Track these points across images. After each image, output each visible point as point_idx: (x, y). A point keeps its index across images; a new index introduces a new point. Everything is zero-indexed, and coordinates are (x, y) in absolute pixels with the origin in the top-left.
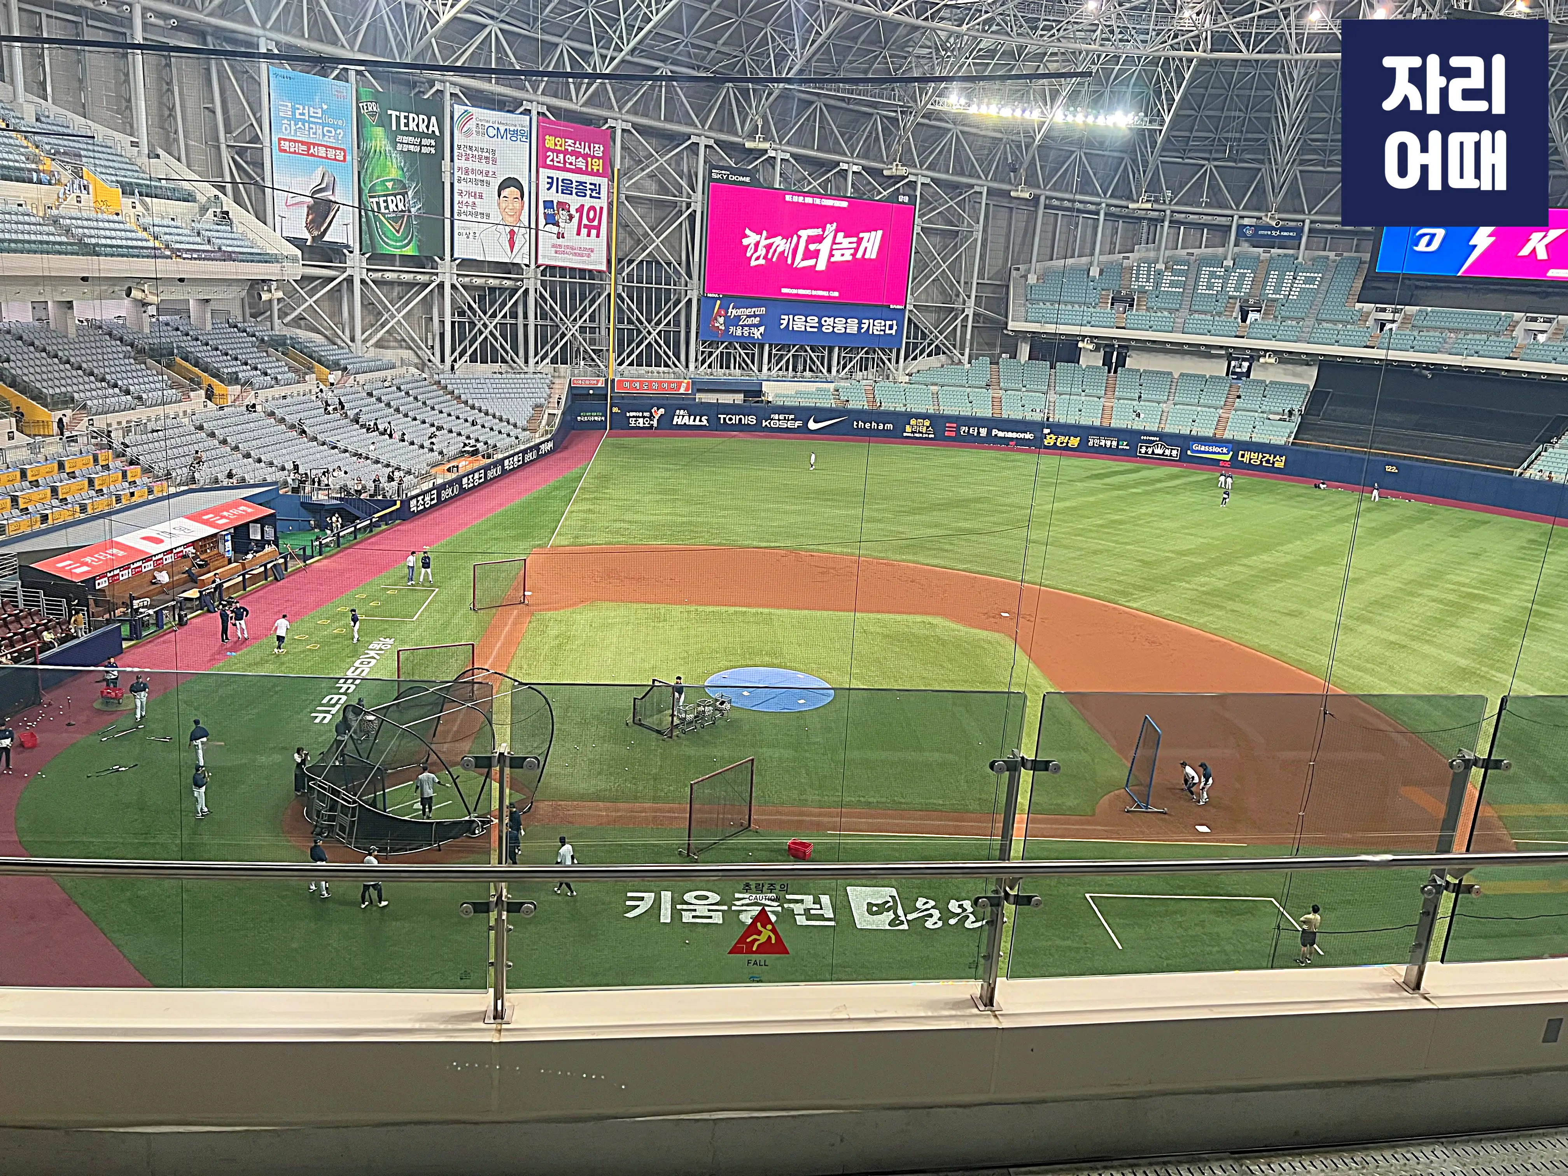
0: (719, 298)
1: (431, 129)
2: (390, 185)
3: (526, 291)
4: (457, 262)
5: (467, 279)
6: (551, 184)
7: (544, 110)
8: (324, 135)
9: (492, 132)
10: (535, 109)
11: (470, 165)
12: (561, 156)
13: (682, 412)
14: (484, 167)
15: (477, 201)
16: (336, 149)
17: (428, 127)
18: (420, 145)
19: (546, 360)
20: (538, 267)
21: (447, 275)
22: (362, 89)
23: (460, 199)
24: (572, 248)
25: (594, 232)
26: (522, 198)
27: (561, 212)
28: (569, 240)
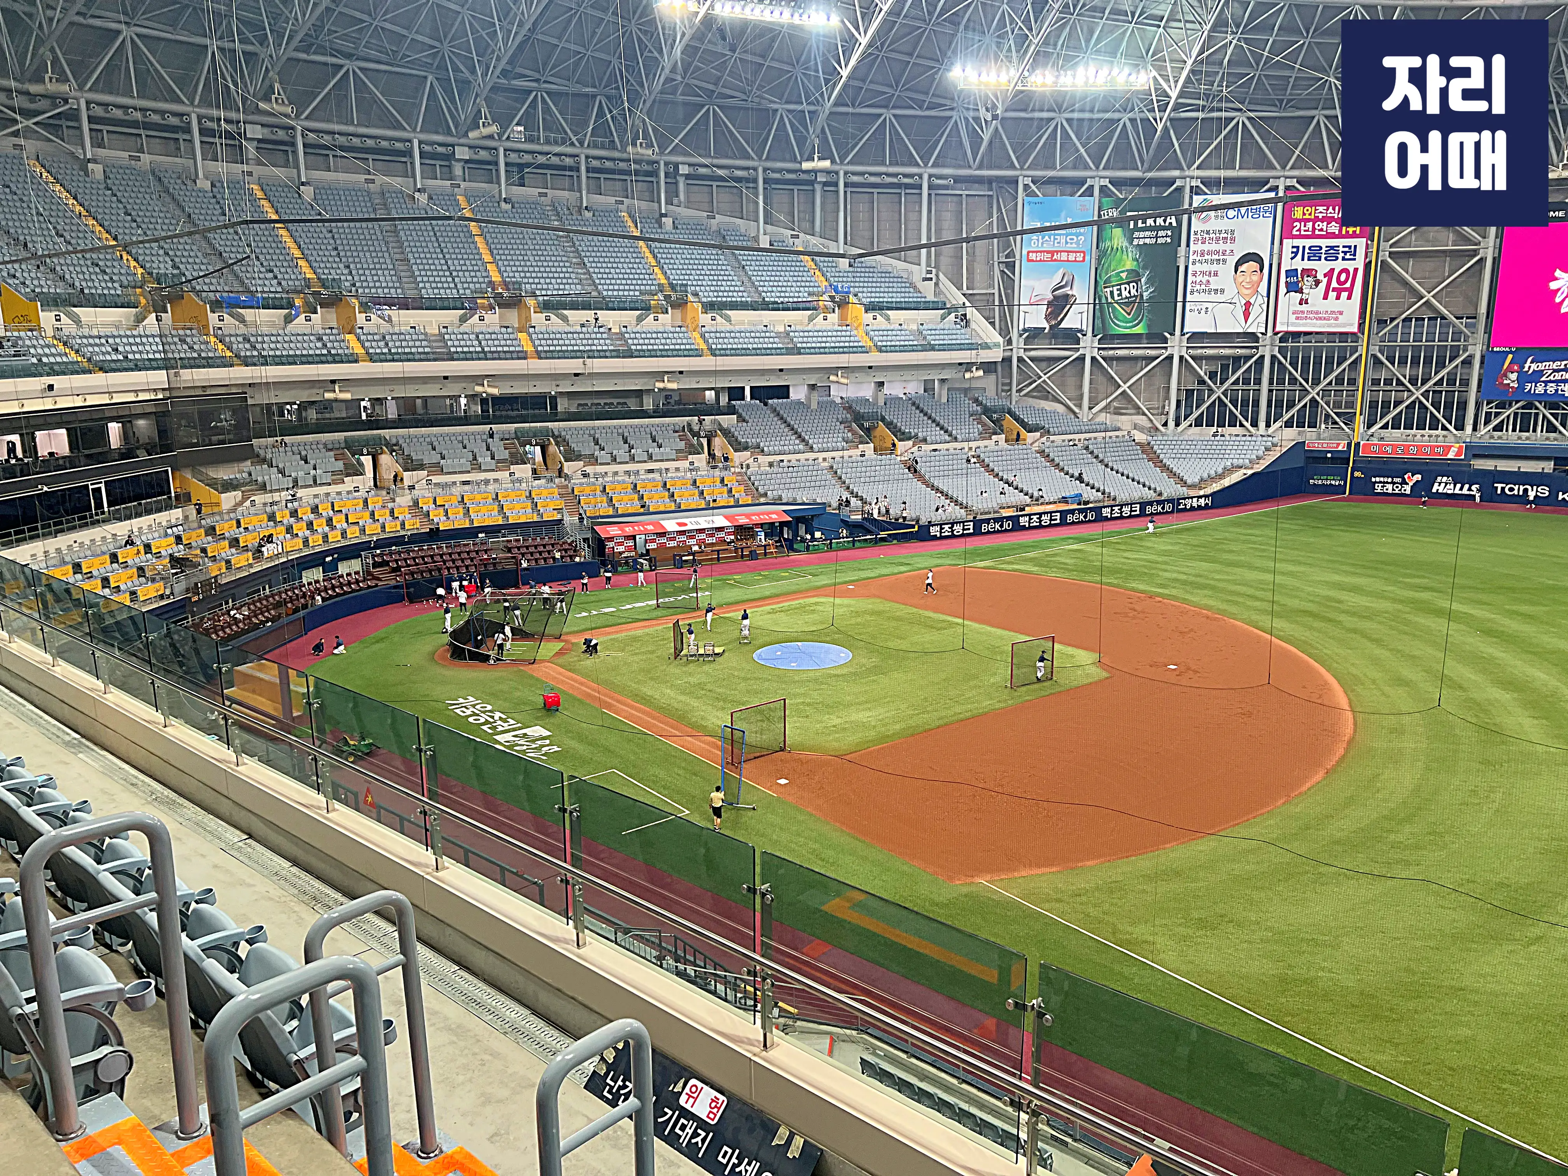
0: (1511, 352)
1: (1168, 221)
2: (1124, 275)
3: (1262, 357)
4: (1187, 336)
5: (1199, 351)
6: (1296, 253)
7: (1294, 182)
8: (1067, 243)
9: (1231, 214)
10: (1282, 184)
11: (1206, 247)
12: (1310, 225)
13: (1445, 479)
14: (1221, 246)
15: (1212, 279)
16: (1076, 252)
17: (1165, 221)
18: (1157, 237)
19: (1278, 424)
20: (1276, 334)
21: (1176, 348)
22: (1104, 200)
23: (1194, 279)
24: (1317, 313)
25: (1344, 295)
26: (1261, 270)
27: (1306, 279)
28: (1313, 305)
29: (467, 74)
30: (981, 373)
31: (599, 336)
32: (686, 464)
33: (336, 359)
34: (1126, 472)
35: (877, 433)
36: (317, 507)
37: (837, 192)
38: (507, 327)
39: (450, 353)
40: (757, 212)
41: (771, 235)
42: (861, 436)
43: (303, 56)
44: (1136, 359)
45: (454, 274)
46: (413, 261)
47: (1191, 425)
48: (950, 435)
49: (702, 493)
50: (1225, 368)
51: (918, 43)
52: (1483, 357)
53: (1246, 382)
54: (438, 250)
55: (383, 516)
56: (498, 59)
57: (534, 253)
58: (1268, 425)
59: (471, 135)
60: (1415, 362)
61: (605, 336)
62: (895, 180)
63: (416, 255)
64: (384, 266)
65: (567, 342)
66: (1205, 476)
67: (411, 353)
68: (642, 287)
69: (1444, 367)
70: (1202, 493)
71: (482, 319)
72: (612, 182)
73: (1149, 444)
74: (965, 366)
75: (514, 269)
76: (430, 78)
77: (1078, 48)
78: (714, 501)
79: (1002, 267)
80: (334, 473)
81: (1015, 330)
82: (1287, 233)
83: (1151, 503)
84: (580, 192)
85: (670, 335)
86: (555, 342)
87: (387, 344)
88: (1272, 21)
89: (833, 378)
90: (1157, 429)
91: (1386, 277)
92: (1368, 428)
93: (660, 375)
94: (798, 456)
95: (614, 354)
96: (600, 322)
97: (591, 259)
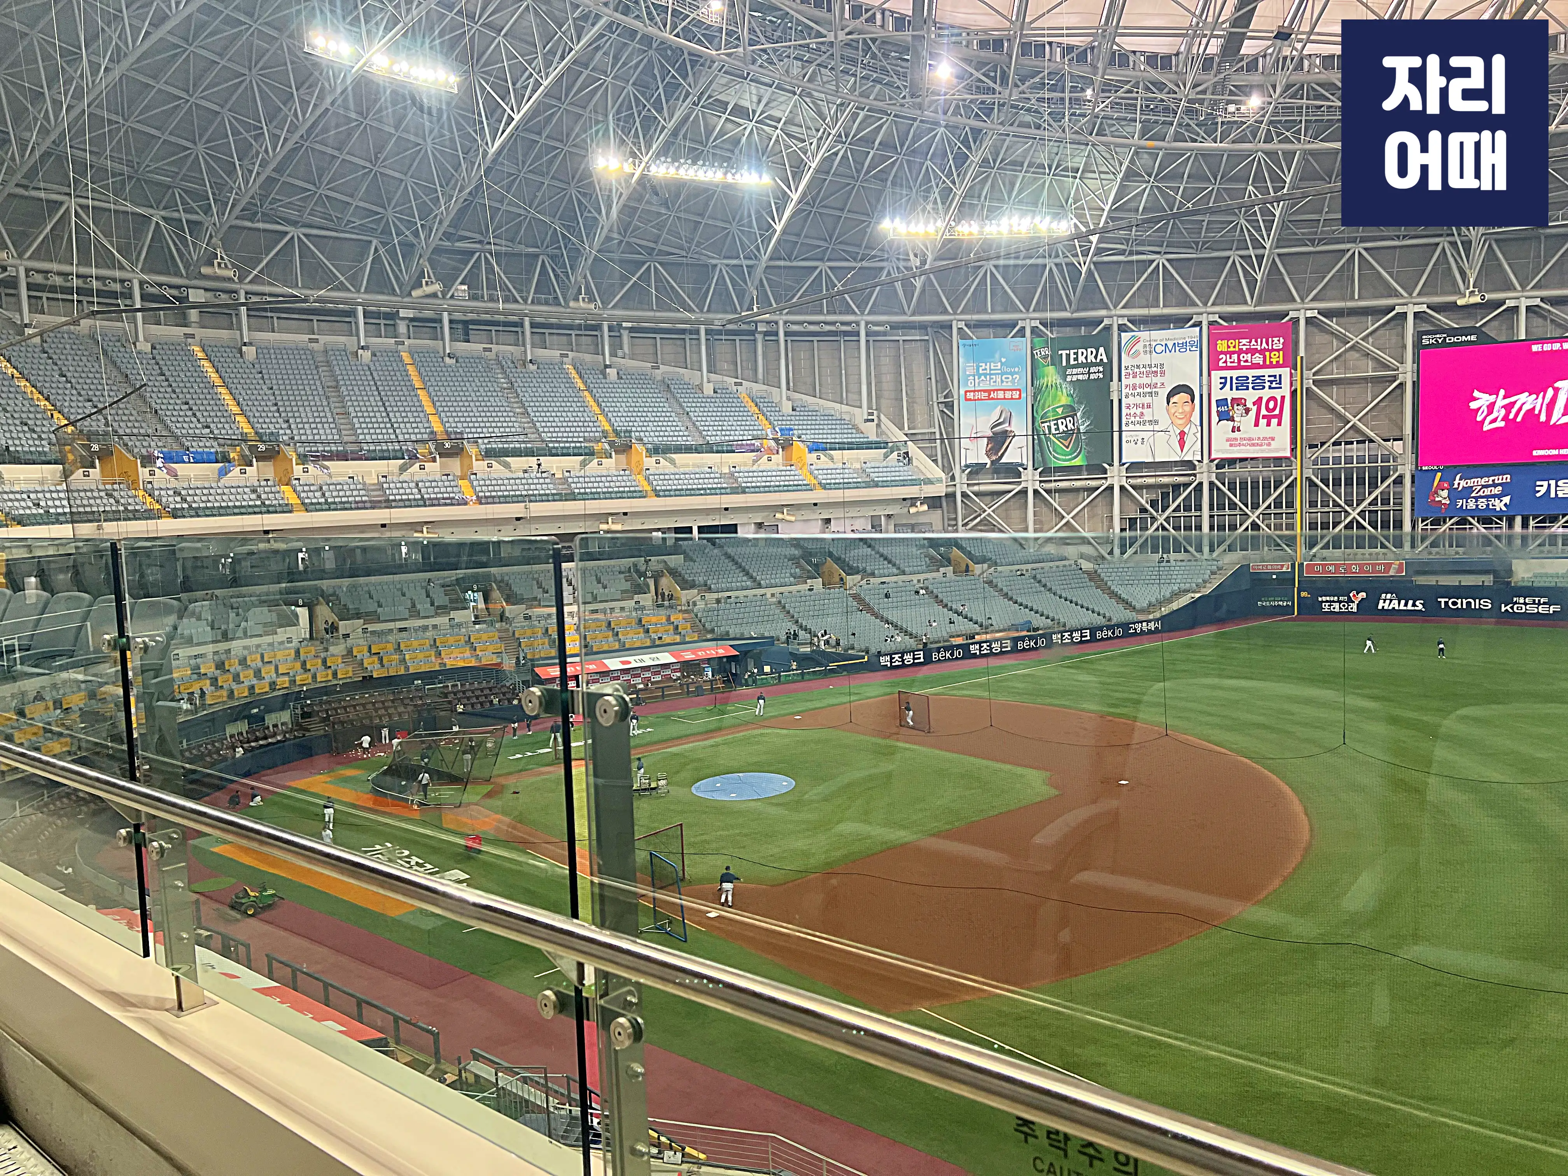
0: (1439, 470)
1: (1099, 357)
2: (1060, 410)
3: (1201, 484)
4: (1126, 466)
5: (1139, 480)
6: (1225, 384)
7: (1216, 318)
8: (1002, 381)
9: (1159, 349)
10: (1205, 320)
11: (1138, 381)
12: (1235, 357)
13: (1389, 596)
14: (1152, 380)
15: (1145, 411)
16: (1012, 390)
17: (1096, 357)
18: (1089, 373)
19: (1222, 548)
20: (1212, 461)
21: (1116, 478)
22: (1036, 340)
23: (1128, 411)
24: (1249, 439)
25: (1274, 421)
26: (1193, 401)
27: (1236, 407)
28: (1246, 432)
29: (411, 238)
30: (925, 507)
31: (541, 481)
32: (632, 603)
33: (270, 510)
34: (1074, 599)
35: (825, 569)
36: (245, 659)
37: (777, 341)
38: (448, 475)
39: (388, 501)
40: (700, 362)
41: (715, 382)
42: (809, 571)
43: (248, 224)
44: (1077, 490)
45: (396, 425)
46: (353, 414)
47: (1136, 553)
48: (899, 568)
49: (647, 631)
50: (1165, 496)
51: (848, 198)
52: (1413, 477)
53: (1187, 508)
54: (380, 404)
55: (315, 665)
56: (440, 223)
57: (478, 404)
58: (1212, 550)
59: (414, 293)
60: (1349, 483)
61: (547, 481)
62: (833, 328)
63: (357, 409)
64: (324, 420)
65: (509, 488)
66: (1153, 600)
67: (348, 502)
68: (586, 434)
69: (1377, 487)
70: (1151, 617)
71: (422, 468)
72: (555, 337)
73: (1096, 572)
74: (909, 502)
75: (457, 419)
76: (375, 242)
77: (1001, 200)
78: (660, 638)
79: (942, 407)
80: (265, 625)
81: (958, 466)
82: (1214, 366)
83: (1101, 629)
84: (524, 345)
85: (614, 479)
86: (497, 488)
87: (324, 495)
88: (1181, 170)
89: (779, 516)
90: (1103, 558)
91: (1313, 404)
92: (1311, 548)
93: (604, 517)
94: (745, 593)
95: (556, 497)
96: (543, 468)
97: (535, 409)
